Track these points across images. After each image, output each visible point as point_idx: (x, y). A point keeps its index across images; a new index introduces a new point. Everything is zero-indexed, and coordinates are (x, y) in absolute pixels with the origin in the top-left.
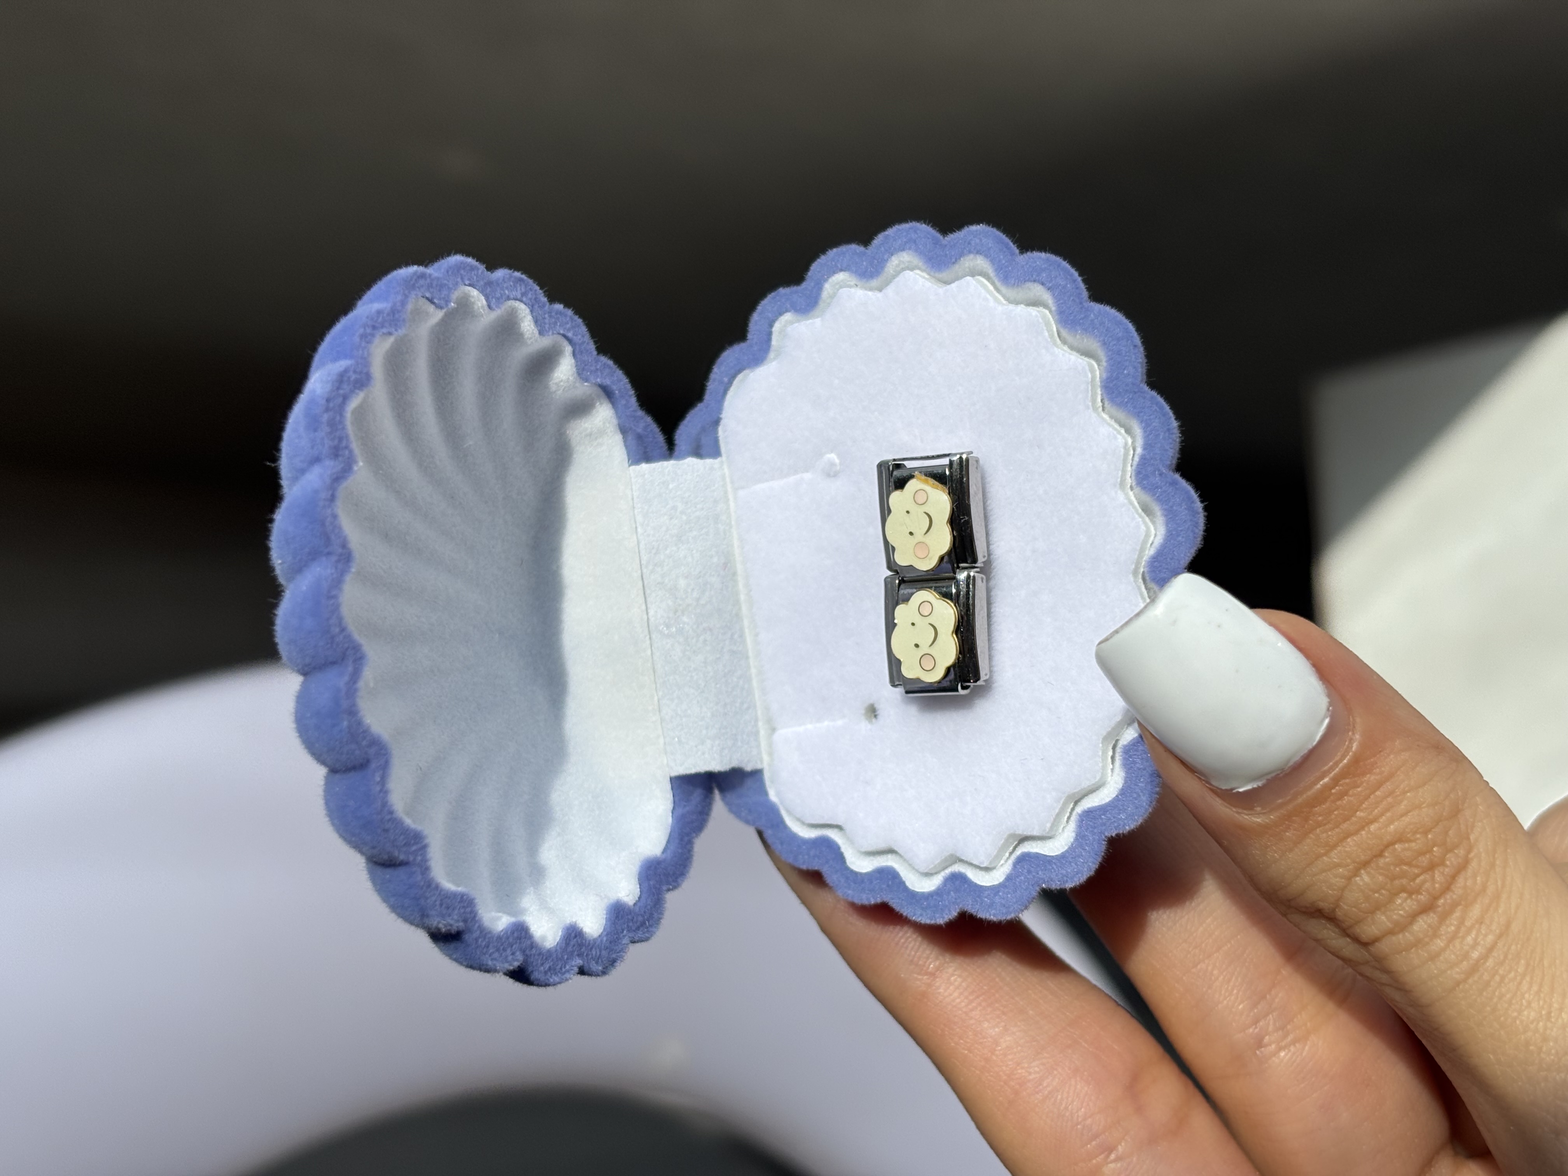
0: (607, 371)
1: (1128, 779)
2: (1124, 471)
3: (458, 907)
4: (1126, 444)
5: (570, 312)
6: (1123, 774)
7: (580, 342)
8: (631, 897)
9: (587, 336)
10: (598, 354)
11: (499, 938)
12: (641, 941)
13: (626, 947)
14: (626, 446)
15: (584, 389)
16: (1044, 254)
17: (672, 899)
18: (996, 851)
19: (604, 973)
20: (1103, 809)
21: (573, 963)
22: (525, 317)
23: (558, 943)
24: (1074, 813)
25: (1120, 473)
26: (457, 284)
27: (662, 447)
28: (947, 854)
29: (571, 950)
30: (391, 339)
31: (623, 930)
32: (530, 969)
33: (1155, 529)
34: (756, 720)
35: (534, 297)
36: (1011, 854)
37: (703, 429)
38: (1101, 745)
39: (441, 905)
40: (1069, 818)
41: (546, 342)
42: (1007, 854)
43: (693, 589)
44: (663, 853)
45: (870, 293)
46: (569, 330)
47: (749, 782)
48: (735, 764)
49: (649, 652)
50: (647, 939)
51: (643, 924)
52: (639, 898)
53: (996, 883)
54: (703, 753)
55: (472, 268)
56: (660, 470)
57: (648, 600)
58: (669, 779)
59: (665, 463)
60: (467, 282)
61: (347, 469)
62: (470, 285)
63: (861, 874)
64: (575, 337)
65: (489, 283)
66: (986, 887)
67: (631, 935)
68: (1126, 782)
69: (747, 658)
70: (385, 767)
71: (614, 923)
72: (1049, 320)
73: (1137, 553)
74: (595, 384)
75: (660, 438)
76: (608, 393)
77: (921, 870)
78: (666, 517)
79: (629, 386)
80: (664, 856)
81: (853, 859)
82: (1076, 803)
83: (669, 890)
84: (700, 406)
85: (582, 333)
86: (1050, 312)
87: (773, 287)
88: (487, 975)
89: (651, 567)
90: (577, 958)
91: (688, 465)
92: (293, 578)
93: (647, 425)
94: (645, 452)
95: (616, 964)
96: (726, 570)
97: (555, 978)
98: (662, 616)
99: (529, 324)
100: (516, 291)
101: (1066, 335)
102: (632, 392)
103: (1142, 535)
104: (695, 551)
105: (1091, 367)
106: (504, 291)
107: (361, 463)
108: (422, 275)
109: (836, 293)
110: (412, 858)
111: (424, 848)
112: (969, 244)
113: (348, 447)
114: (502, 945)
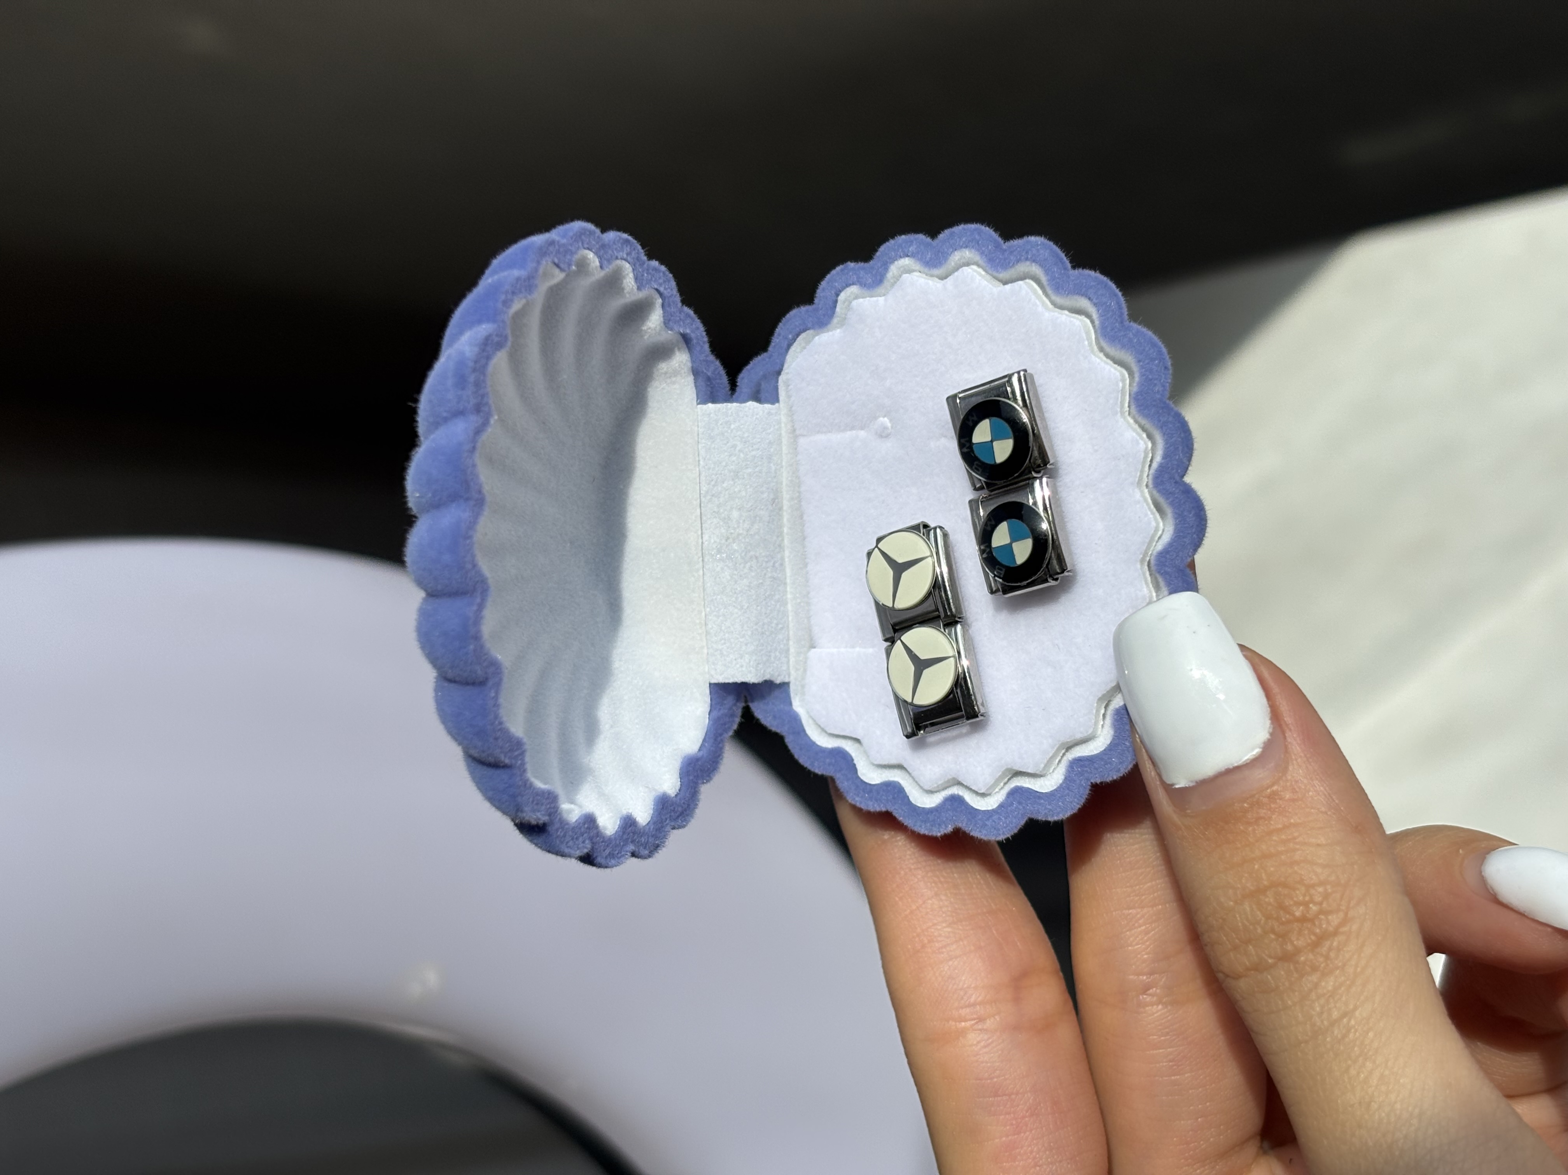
0: (688, 321)
1: (1116, 738)
2: (1142, 471)
3: (545, 804)
4: (1147, 448)
5: (663, 268)
6: (1112, 732)
7: (669, 294)
8: (673, 790)
9: (675, 291)
10: (683, 305)
11: (573, 828)
12: (680, 827)
13: (667, 834)
14: (696, 387)
15: (669, 335)
17: (706, 791)
18: (994, 781)
19: (650, 856)
20: (1091, 760)
21: (628, 849)
22: (627, 274)
23: (616, 831)
24: (1065, 758)
25: (1138, 474)
26: (578, 248)
27: (725, 387)
29: (626, 837)
30: (524, 301)
31: (666, 819)
32: (595, 855)
33: (1164, 525)
34: (788, 640)
35: (637, 255)
36: (1005, 784)
37: (765, 377)
38: (1096, 705)
39: (533, 801)
40: (1060, 761)
41: (641, 295)
42: (1002, 784)
43: (744, 521)
44: (700, 750)
45: (930, 282)
46: (661, 285)
47: (777, 693)
48: (767, 677)
49: (701, 572)
50: (684, 827)
51: (682, 814)
52: (679, 790)
53: (990, 808)
54: (742, 666)
55: (592, 233)
56: (724, 411)
57: (703, 525)
58: (708, 685)
59: (729, 405)
60: (586, 246)
61: (485, 423)
62: (588, 249)
63: (870, 785)
64: (665, 291)
65: (603, 246)
66: (980, 810)
67: (673, 824)
68: (1113, 739)
69: (785, 584)
70: (498, 685)
71: (660, 814)
72: (1089, 328)
73: (1146, 545)
74: (678, 332)
75: (725, 379)
76: (686, 339)
77: (926, 788)
78: (726, 454)
79: (704, 333)
80: (701, 753)
81: (864, 771)
82: (1069, 749)
83: (703, 783)
84: (764, 355)
85: (670, 287)
86: (1092, 322)
87: (843, 261)
88: (559, 858)
89: (709, 497)
90: (630, 843)
91: (749, 409)
92: (428, 511)
93: (716, 369)
94: (711, 393)
95: (659, 848)
96: (774, 505)
97: (613, 862)
98: (715, 542)
99: (630, 280)
100: (623, 251)
101: (1104, 344)
102: (706, 339)
103: (1153, 532)
104: (748, 487)
105: (1123, 376)
106: (613, 252)
107: (496, 417)
108: (552, 243)
109: (900, 276)
110: (513, 762)
111: (523, 753)
112: (1027, 252)
113: (487, 404)
114: (575, 835)
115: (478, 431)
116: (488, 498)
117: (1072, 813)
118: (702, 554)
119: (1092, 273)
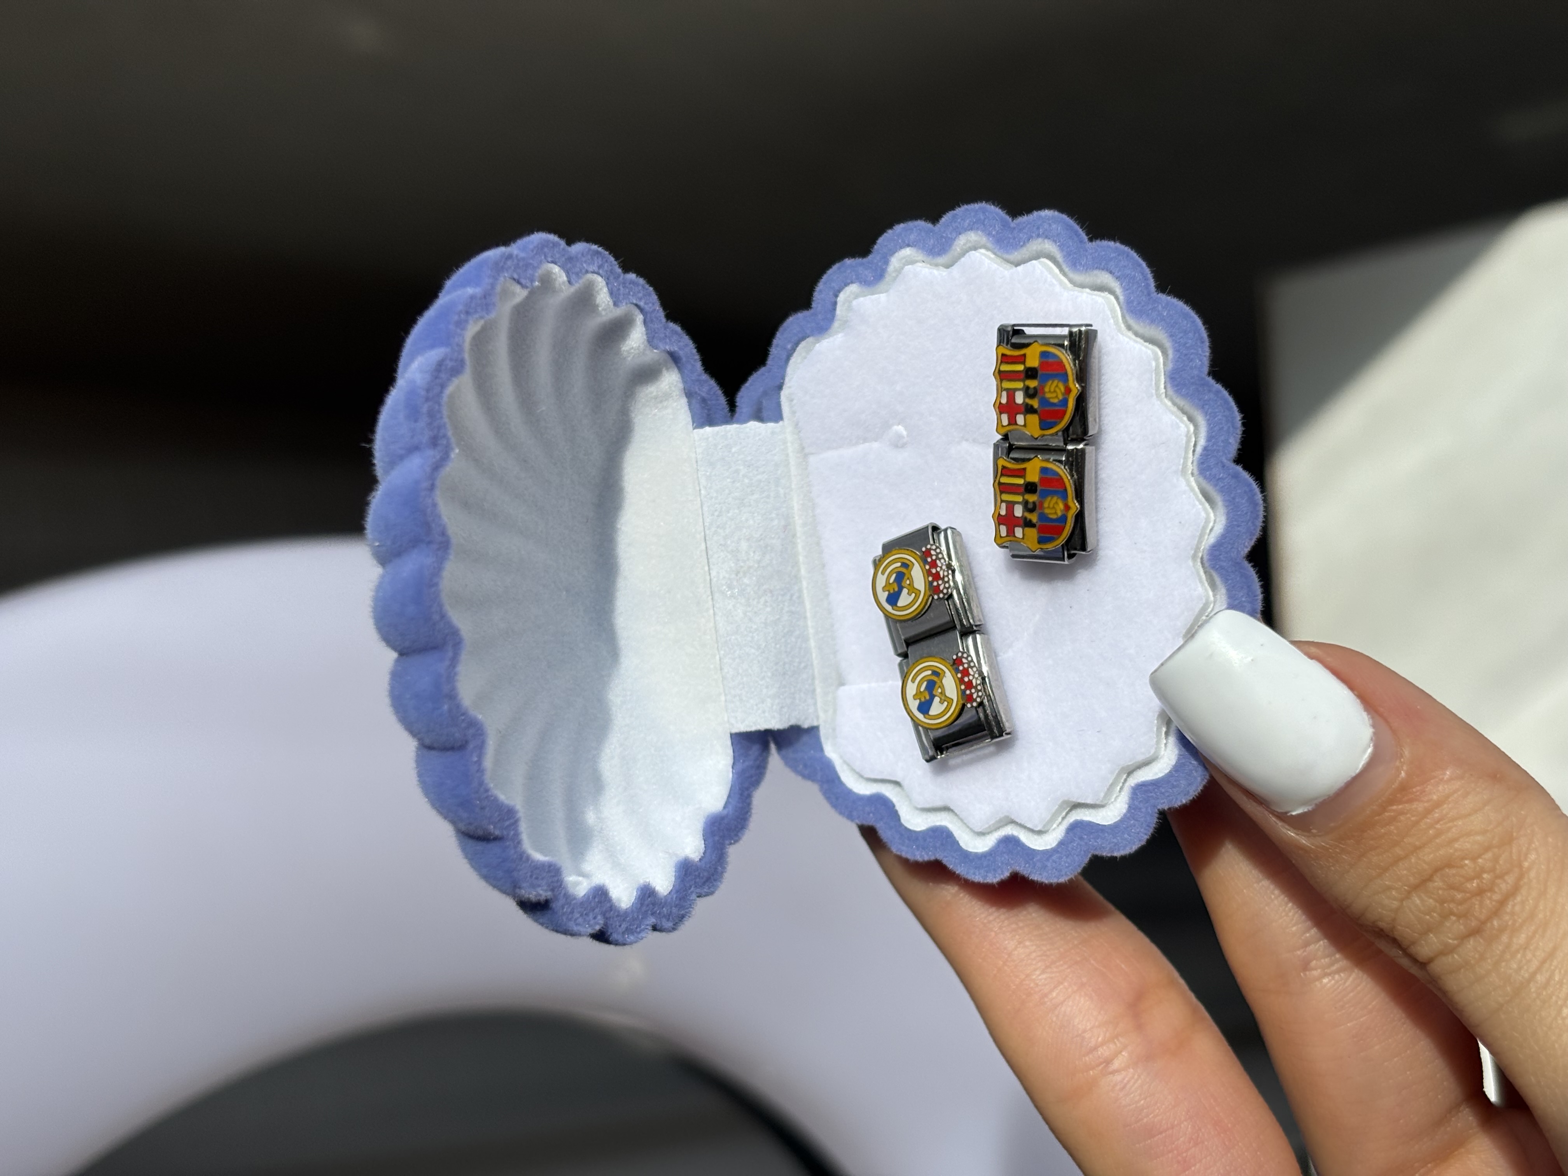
0: (675, 337)
1: (1181, 756)
2: (1186, 458)
3: (546, 877)
4: (1188, 431)
5: (641, 281)
6: (1176, 751)
7: (651, 310)
8: (697, 854)
9: (658, 304)
10: (667, 321)
11: (582, 903)
12: (707, 895)
13: (693, 903)
14: (690, 409)
15: (653, 355)
16: (1113, 243)
17: (734, 852)
18: (1050, 816)
19: (674, 929)
20: (1155, 784)
21: (648, 922)
22: (601, 289)
23: (633, 903)
24: (1127, 784)
25: (1182, 460)
26: (541, 262)
27: (723, 409)
28: (1001, 816)
29: (645, 909)
30: (481, 323)
31: (691, 887)
32: (610, 931)
33: (1215, 515)
34: (813, 678)
35: (610, 268)
36: (1063, 818)
37: (765, 393)
38: (1156, 721)
39: (531, 876)
40: (1121, 788)
41: (619, 312)
42: (1060, 819)
43: (754, 552)
44: (725, 807)
45: (935, 272)
46: (640, 299)
47: (805, 739)
48: (793, 722)
49: (711, 612)
50: (712, 893)
51: (708, 879)
52: (704, 854)
53: (1048, 847)
54: (764, 712)
55: (555, 245)
56: (723, 433)
57: (710, 560)
58: (729, 735)
59: (729, 427)
61: (445, 457)
62: (552, 262)
63: (915, 832)
64: (646, 306)
65: (570, 259)
66: (1039, 851)
67: (698, 890)
68: (1179, 759)
69: (805, 618)
70: (481, 748)
71: (683, 881)
72: (1114, 305)
73: (1197, 539)
74: (664, 351)
75: (722, 400)
76: (675, 358)
77: (975, 829)
78: (729, 480)
79: (695, 351)
80: (725, 812)
81: (907, 817)
82: (1129, 774)
83: (731, 844)
84: (763, 370)
85: (652, 301)
86: (1117, 298)
87: (839, 258)
88: (569, 937)
90: (650, 916)
91: (750, 430)
92: (390, 561)
93: (710, 390)
94: (708, 415)
95: (685, 919)
96: (786, 532)
97: (632, 938)
98: (724, 578)
99: (605, 295)
100: (594, 264)
101: (1132, 322)
102: (697, 357)
103: (1203, 524)
104: (756, 514)
105: (1155, 354)
106: (582, 265)
107: (457, 451)
108: (510, 257)
109: (902, 268)
110: (505, 833)
111: (516, 822)
112: (1038, 228)
113: (445, 436)
114: (585, 910)
115: (437, 467)
116: (454, 541)
117: (1140, 845)
118: (711, 592)
119: (1111, 244)
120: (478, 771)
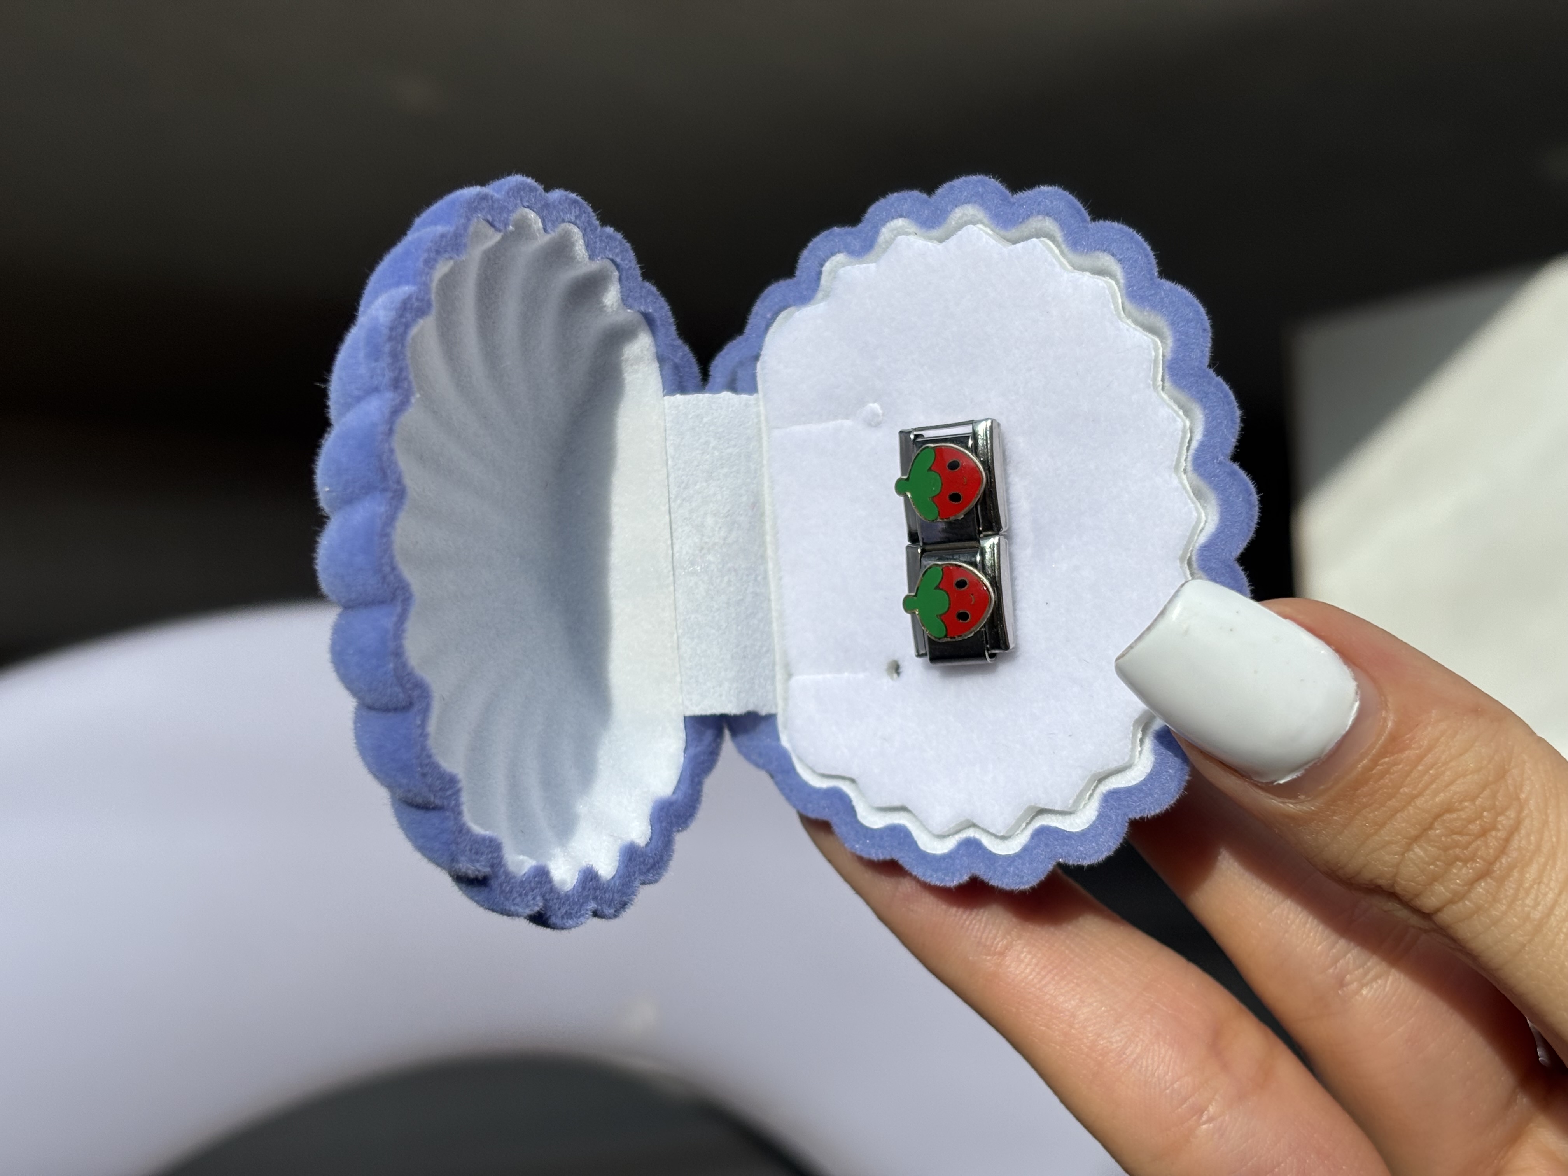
0: (651, 298)
1: (1157, 765)
2: (1180, 454)
3: (486, 852)
4: (1185, 426)
5: (619, 236)
6: (1152, 758)
7: (628, 267)
8: (643, 839)
9: (634, 261)
10: (643, 280)
11: (522, 882)
12: (651, 882)
13: (636, 890)
14: (662, 374)
15: (629, 315)
16: (1116, 224)
17: (682, 840)
18: (1015, 821)
19: (615, 916)
20: (1129, 792)
21: (589, 907)
22: (577, 240)
23: (574, 886)
24: (1097, 791)
25: (1176, 456)
26: (516, 206)
27: (696, 377)
28: (962, 819)
29: (587, 894)
30: (451, 263)
31: (635, 872)
32: (548, 914)
33: (1206, 517)
34: (774, 664)
35: (588, 219)
36: (1028, 824)
37: (741, 364)
38: (1132, 728)
39: (471, 850)
40: (1091, 795)
41: (594, 266)
42: (1024, 825)
43: (720, 528)
44: (674, 793)
45: (930, 244)
46: (617, 255)
47: (763, 726)
48: (751, 708)
49: (672, 588)
50: (656, 881)
51: (653, 866)
52: (651, 839)
53: (1012, 852)
54: (721, 695)
55: (532, 189)
56: (694, 402)
57: (674, 534)
58: (683, 718)
59: (700, 396)
60: (526, 204)
61: (405, 402)
62: (528, 207)
63: (872, 829)
64: (622, 262)
65: (546, 206)
66: (1000, 855)
67: (642, 878)
68: (1154, 767)
69: (769, 600)
70: (425, 712)
71: (627, 866)
72: (1115, 290)
73: (1187, 539)
74: (639, 311)
75: (696, 369)
76: (649, 321)
77: (936, 832)
78: (698, 451)
79: (670, 314)
80: (675, 797)
81: (864, 814)
82: (1101, 780)
83: (678, 831)
84: (740, 339)
85: (629, 259)
86: (1117, 283)
88: (505, 918)
89: (679, 501)
90: (591, 901)
91: (724, 400)
92: (340, 508)
93: (685, 355)
94: (680, 382)
95: (627, 906)
96: (755, 510)
97: (571, 922)
98: (687, 553)
99: (580, 247)
100: (571, 213)
101: (1131, 308)
102: (672, 320)
103: (1194, 523)
104: (724, 489)
105: (1155, 344)
106: (559, 214)
107: (418, 396)
108: (485, 198)
109: (894, 239)
110: (446, 803)
111: (457, 792)
112: (1039, 204)
113: (406, 378)
114: (524, 890)
115: (396, 411)
116: (409, 491)
117: (1108, 855)
118: (673, 567)
119: (1115, 224)
120: (421, 735)
